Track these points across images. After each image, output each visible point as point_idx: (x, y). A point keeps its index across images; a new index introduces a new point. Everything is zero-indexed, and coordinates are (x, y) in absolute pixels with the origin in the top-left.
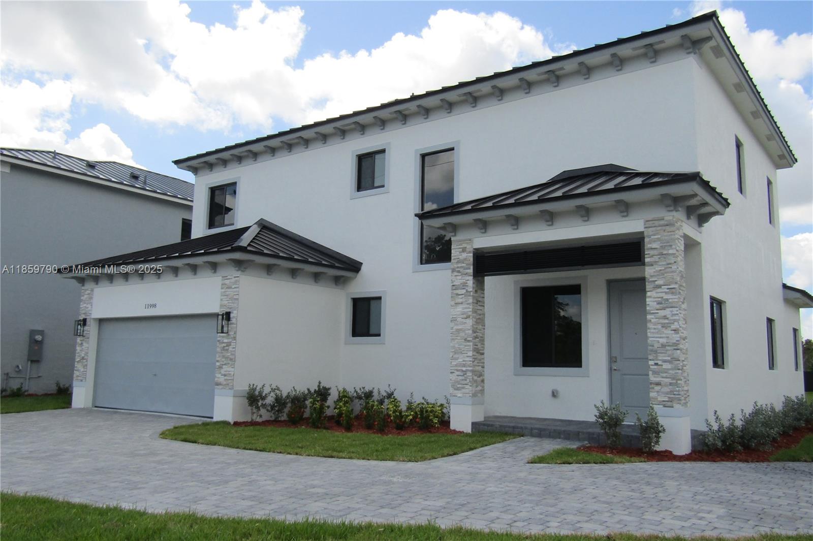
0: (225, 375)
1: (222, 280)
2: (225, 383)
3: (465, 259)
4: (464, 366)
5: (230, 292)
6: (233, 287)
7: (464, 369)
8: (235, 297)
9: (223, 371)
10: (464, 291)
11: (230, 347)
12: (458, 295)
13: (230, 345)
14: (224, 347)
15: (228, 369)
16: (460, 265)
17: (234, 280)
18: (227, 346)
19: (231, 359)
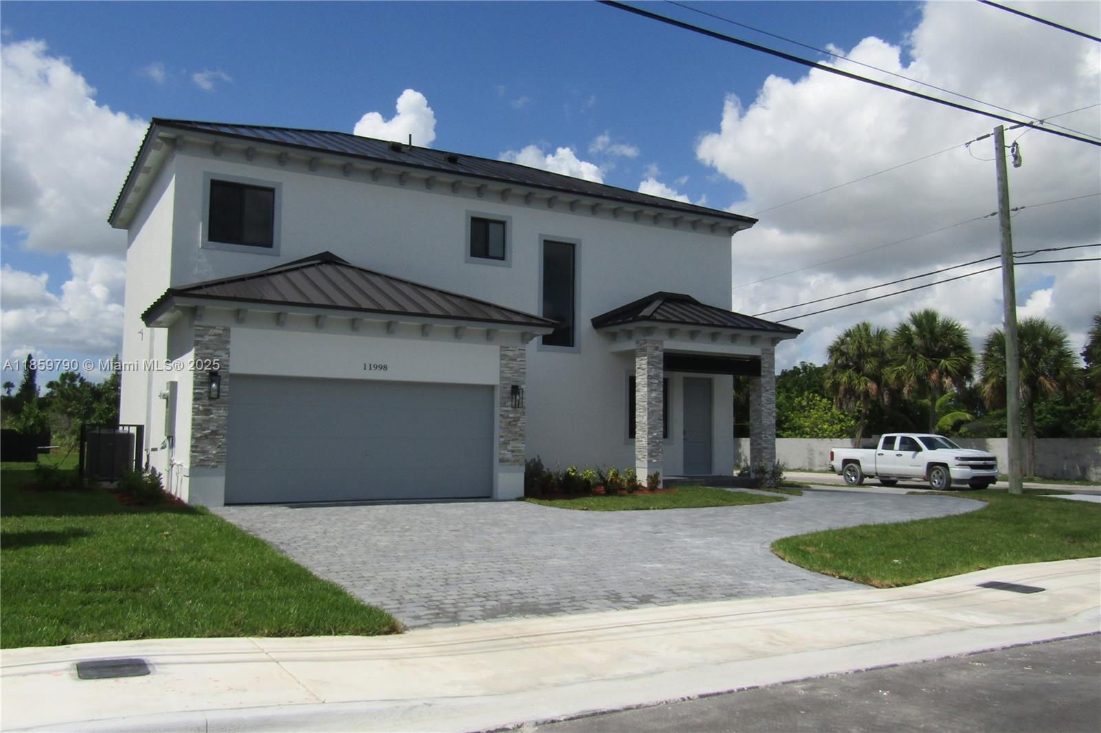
0: (512, 451)
1: (501, 350)
2: (514, 459)
3: (657, 356)
4: (657, 438)
5: (513, 364)
6: (518, 360)
7: (657, 441)
8: (522, 371)
9: (509, 447)
10: (657, 381)
11: (519, 422)
12: (652, 383)
13: (519, 420)
14: (510, 422)
15: (518, 445)
16: (654, 360)
17: (517, 352)
18: (514, 421)
19: (521, 435)
